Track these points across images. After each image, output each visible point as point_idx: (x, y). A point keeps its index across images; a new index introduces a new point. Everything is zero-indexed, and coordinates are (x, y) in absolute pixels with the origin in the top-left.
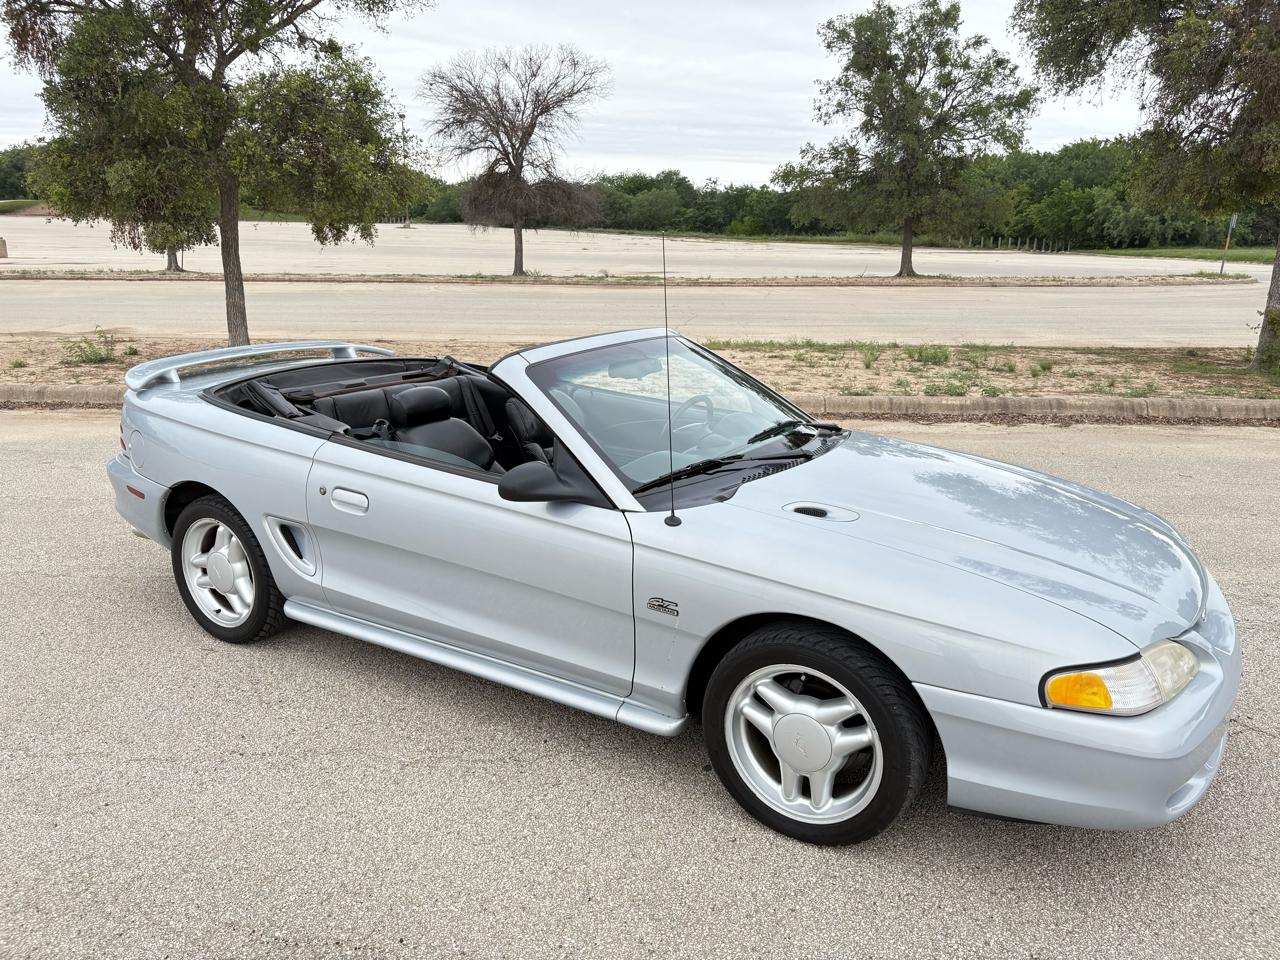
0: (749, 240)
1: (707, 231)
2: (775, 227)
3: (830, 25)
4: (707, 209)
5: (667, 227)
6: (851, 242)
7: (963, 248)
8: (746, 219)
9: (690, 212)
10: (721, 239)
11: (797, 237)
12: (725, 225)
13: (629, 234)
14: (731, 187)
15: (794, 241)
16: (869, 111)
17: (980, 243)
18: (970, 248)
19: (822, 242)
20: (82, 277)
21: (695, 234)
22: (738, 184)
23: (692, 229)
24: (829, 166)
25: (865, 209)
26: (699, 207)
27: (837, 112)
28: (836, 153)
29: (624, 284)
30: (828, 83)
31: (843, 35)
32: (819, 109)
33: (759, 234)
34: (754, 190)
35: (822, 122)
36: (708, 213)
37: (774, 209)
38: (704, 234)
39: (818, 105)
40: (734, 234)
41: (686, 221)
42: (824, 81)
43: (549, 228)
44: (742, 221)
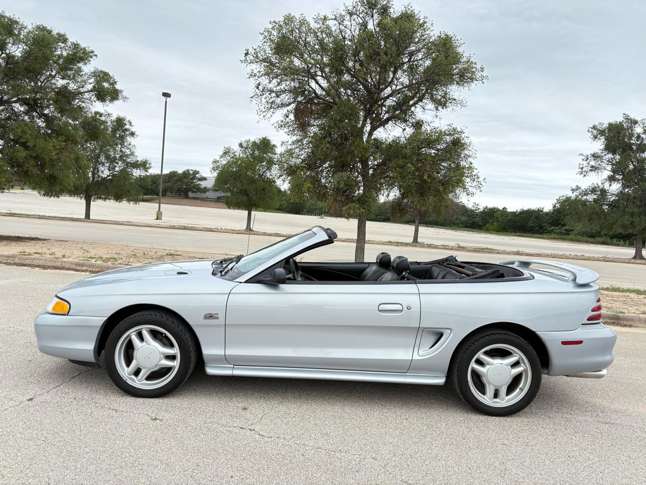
0: (497, 234)
1: (473, 228)
2: (510, 229)
3: (594, 127)
4: (474, 218)
5: (451, 225)
6: (555, 239)
7: (623, 246)
8: (494, 223)
9: (464, 219)
10: (482, 233)
11: (524, 234)
12: (483, 226)
13: (432, 227)
14: (486, 207)
15: (522, 236)
16: (613, 171)
17: (633, 244)
18: (627, 247)
19: (538, 238)
20: (211, 230)
21: (468, 229)
22: (490, 206)
23: (465, 227)
24: (591, 198)
25: (616, 221)
26: (470, 216)
27: (591, 170)
28: (594, 190)
29: (478, 251)
30: (587, 156)
31: (602, 133)
32: (582, 168)
33: (501, 231)
34: (499, 210)
35: (582, 175)
36: (474, 219)
37: (511, 219)
38: (472, 230)
39: (581, 166)
40: (488, 231)
41: (462, 223)
42: (585, 154)
43: (390, 222)
44: (493, 225)
